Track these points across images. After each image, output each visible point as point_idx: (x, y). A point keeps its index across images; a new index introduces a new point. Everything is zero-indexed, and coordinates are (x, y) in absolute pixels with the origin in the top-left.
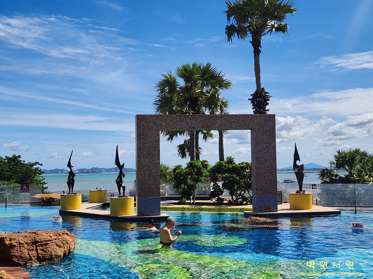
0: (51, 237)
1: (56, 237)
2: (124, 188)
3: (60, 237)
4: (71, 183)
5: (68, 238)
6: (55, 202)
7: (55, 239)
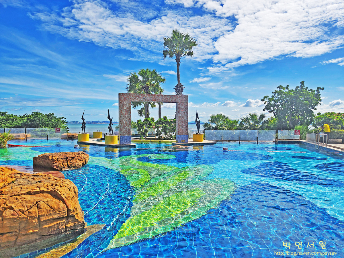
0: (75, 155)
1: (78, 155)
2: (112, 131)
3: (80, 155)
4: (83, 128)
5: (85, 156)
6: (74, 137)
7: (78, 157)
